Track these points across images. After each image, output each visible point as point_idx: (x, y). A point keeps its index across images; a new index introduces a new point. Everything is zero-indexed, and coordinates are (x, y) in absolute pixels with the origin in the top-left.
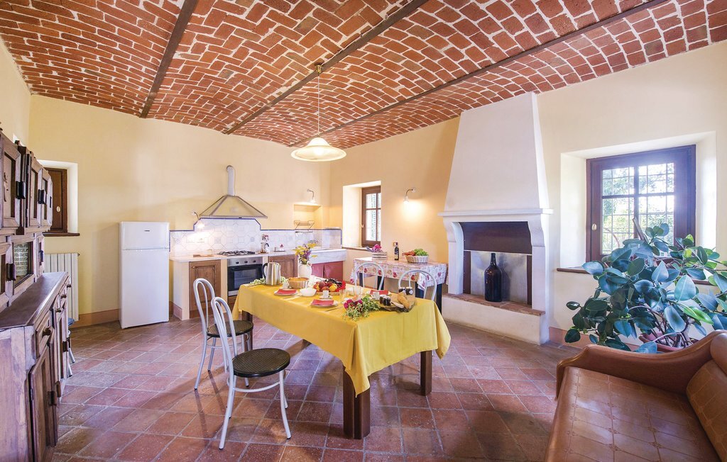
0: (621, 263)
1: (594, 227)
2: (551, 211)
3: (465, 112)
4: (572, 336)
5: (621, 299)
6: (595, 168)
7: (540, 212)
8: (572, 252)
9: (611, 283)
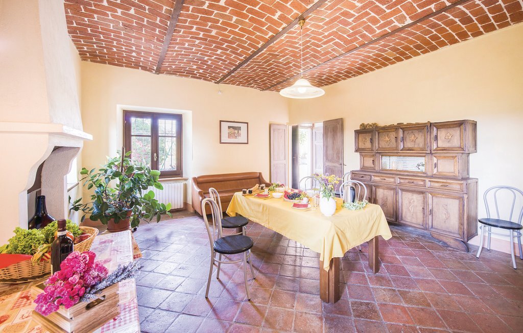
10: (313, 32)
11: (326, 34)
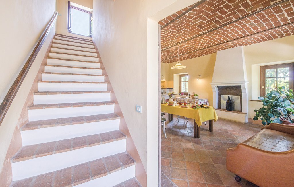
0: (269, 97)
1: (263, 87)
2: (248, 82)
3: (218, 52)
4: (255, 119)
5: (270, 107)
6: (263, 69)
7: (244, 83)
8: (256, 94)
9: (267, 103)
10: (175, 37)
11: (169, 37)
